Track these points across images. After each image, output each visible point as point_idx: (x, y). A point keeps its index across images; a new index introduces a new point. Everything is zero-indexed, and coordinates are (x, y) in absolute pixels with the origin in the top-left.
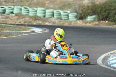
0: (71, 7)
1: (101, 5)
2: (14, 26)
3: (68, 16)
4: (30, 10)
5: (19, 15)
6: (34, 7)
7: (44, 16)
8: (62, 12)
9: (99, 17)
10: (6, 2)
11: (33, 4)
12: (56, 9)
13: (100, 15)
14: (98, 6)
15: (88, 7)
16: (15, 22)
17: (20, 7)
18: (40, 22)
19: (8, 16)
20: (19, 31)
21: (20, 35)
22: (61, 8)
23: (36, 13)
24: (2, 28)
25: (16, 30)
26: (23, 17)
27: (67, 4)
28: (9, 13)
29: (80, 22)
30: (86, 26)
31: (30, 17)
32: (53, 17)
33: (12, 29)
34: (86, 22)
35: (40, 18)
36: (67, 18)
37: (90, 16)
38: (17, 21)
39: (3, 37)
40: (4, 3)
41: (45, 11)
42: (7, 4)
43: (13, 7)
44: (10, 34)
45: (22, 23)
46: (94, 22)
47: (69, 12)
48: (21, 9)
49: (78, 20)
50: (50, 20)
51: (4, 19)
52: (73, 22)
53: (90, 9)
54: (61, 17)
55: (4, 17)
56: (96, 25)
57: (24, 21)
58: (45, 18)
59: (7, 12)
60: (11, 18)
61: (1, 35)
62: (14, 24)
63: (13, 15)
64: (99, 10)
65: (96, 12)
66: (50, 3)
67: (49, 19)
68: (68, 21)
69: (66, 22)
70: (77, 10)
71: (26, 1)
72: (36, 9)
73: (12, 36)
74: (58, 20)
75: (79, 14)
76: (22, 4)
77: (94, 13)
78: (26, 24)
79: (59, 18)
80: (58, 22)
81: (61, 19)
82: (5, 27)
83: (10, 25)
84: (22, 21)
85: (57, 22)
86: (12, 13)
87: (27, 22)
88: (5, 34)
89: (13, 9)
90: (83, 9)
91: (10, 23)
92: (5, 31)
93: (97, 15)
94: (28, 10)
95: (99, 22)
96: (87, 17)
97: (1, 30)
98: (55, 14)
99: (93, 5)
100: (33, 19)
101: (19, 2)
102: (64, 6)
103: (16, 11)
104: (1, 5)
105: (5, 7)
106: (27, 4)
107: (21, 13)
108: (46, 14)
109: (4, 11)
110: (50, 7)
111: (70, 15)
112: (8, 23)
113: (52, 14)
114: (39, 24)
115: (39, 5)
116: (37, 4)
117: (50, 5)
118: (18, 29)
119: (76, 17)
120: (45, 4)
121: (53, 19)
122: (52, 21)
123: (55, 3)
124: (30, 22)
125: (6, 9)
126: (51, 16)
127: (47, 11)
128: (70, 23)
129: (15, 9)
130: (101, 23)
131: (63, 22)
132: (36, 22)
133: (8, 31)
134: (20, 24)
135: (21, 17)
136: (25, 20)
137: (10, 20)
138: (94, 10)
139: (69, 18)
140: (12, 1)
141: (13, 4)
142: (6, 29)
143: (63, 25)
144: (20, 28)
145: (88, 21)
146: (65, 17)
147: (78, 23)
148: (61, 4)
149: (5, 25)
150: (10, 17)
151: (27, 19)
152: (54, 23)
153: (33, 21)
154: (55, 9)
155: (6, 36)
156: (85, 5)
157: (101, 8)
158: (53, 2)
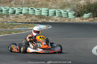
0: (70, 6)
1: (95, 4)
2: (23, 24)
3: (67, 14)
4: (36, 10)
5: (27, 15)
6: (39, 8)
7: (48, 15)
8: (62, 11)
9: (94, 15)
10: (15, 4)
11: (38, 5)
12: (58, 9)
13: (94, 13)
14: (93, 6)
15: (84, 6)
16: (24, 21)
17: (28, 8)
18: (45, 20)
19: (18, 16)
20: (27, 28)
21: (27, 32)
22: (61, 8)
23: (41, 13)
24: (13, 26)
25: (24, 27)
26: (30, 16)
27: (66, 4)
28: (19, 13)
29: (78, 19)
30: (83, 22)
31: (36, 16)
32: (56, 15)
33: (21, 26)
34: (83, 19)
35: (44, 17)
36: (67, 16)
37: (86, 14)
38: (26, 19)
39: (14, 33)
40: (14, 5)
41: (48, 10)
42: (17, 6)
43: (21, 8)
44: (19, 31)
45: (30, 21)
46: (90, 18)
47: (68, 11)
48: (28, 10)
49: (76, 17)
50: (53, 18)
51: (14, 18)
52: (72, 19)
53: (86, 8)
54: (62, 15)
55: (14, 16)
56: (91, 21)
57: (31, 20)
58: (49, 17)
59: (17, 12)
60: (20, 18)
61: (12, 32)
62: (23, 23)
63: (22, 15)
64: (94, 8)
65: (91, 10)
66: (52, 4)
67: (51, 17)
68: (68, 18)
69: (66, 19)
70: (75, 9)
71: (32, 3)
72: (41, 9)
73: (21, 32)
74: (59, 18)
75: (77, 13)
76: (29, 6)
77: (89, 11)
78: (33, 22)
79: (60, 16)
80: (60, 20)
81: (62, 17)
82: (15, 25)
83: (19, 23)
84: (29, 20)
85: (58, 19)
86: (21, 13)
87: (34, 20)
88: (15, 31)
89: (22, 10)
90: (80, 8)
91: (19, 21)
92: (15, 28)
93: (92, 12)
94: (34, 11)
95: (93, 19)
96: (84, 14)
97: (12, 27)
98: (56, 13)
99: (88, 4)
100: (38, 17)
101: (27, 4)
102: (64, 6)
103: (24, 11)
104: (12, 7)
105: (15, 8)
106: (33, 5)
107: (28, 13)
108: (50, 13)
109: (14, 12)
110: (53, 7)
111: (69, 13)
112: (18, 22)
113: (54, 13)
114: (44, 21)
115: (43, 6)
116: (41, 5)
117: (52, 5)
118: (26, 26)
119: (74, 15)
120: (48, 5)
121: (55, 17)
122: (54, 19)
123: (57, 4)
124: (36, 20)
125: (16, 10)
126: (54, 15)
127: (50, 10)
128: (69, 20)
129: (23, 10)
130: (95, 19)
131: (63, 19)
132: (41, 20)
133: (18, 29)
134: (28, 22)
135: (28, 16)
136: (32, 18)
137: (19, 19)
138: (89, 8)
139: (69, 15)
140: (21, 3)
141: (21, 6)
142: (16, 26)
143: (63, 22)
144: (28, 25)
145: (84, 18)
146: (65, 16)
147: (76, 20)
148: (62, 5)
149: (15, 23)
150: (19, 16)
151: (34, 18)
152: (56, 20)
153: (39, 19)
154: (56, 9)
155: (16, 32)
156: (82, 4)
157: (95, 7)
158: (55, 3)
